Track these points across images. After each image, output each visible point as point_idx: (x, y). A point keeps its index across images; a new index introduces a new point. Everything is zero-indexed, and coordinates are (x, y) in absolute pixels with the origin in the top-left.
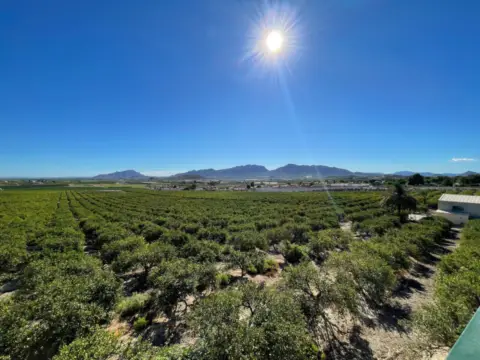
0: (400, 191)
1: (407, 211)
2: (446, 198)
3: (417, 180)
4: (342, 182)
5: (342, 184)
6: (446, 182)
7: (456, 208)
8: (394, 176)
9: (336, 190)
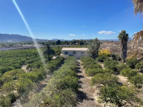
0: (49, 47)
1: (52, 56)
2: (64, 49)
3: (59, 42)
4: (29, 44)
5: (29, 45)
6: (67, 43)
7: (66, 53)
8: (52, 41)
9: (25, 49)
